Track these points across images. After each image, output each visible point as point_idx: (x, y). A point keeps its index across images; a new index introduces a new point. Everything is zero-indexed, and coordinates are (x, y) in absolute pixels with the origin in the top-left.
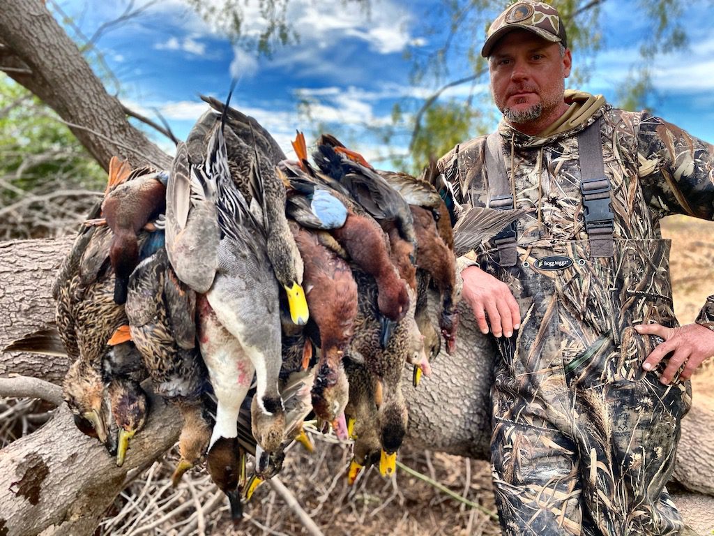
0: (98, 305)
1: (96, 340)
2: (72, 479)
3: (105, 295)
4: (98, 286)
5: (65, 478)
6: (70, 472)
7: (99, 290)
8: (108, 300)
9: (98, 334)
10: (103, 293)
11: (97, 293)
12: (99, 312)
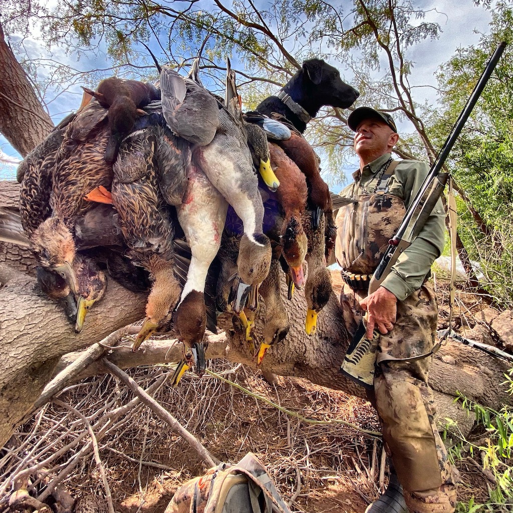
0: (84, 163)
1: (75, 198)
2: (26, 340)
3: (94, 154)
4: (87, 145)
5: (18, 338)
6: (25, 332)
7: (88, 148)
8: (96, 159)
9: (79, 193)
10: (93, 152)
11: (86, 151)
12: (84, 171)
